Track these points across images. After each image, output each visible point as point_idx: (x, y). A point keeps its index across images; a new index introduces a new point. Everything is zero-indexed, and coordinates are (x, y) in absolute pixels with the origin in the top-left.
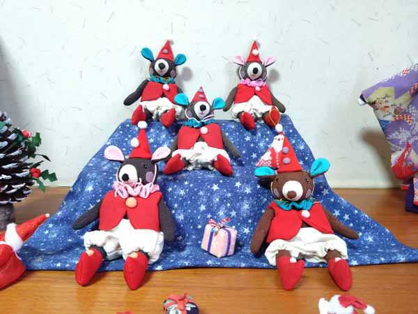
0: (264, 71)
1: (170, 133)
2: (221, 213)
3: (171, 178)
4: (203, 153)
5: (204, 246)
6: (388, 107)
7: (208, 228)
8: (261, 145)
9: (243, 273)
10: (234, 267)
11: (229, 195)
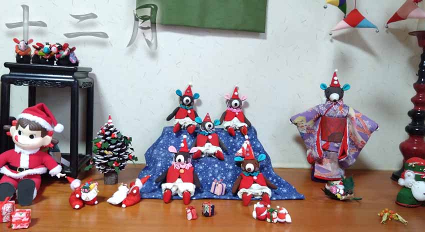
0: (241, 103)
1: (192, 137)
2: (219, 178)
3: (196, 161)
4: (210, 148)
5: (212, 191)
6: (303, 126)
7: (214, 183)
8: (238, 144)
9: (228, 201)
10: (225, 199)
11: (222, 169)
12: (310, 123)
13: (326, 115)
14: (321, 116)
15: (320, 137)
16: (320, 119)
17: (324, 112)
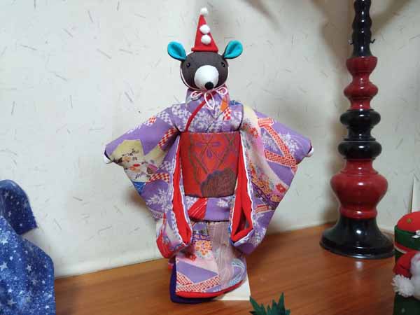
6: (138, 165)
12: (155, 155)
13: (191, 129)
14: (178, 133)
15: (181, 188)
16: (178, 140)
17: (185, 121)
